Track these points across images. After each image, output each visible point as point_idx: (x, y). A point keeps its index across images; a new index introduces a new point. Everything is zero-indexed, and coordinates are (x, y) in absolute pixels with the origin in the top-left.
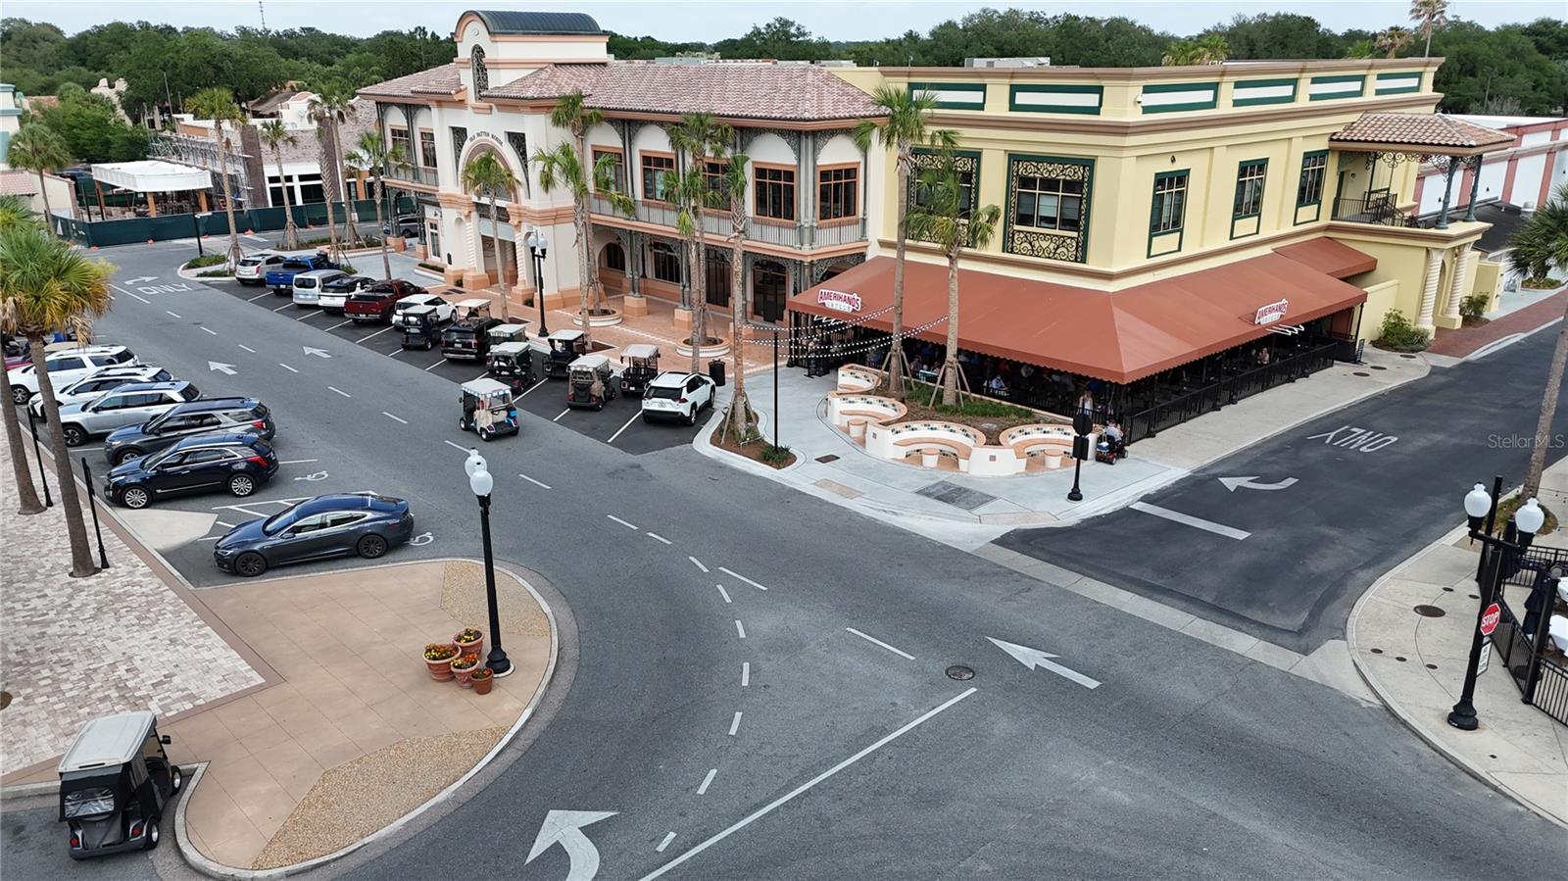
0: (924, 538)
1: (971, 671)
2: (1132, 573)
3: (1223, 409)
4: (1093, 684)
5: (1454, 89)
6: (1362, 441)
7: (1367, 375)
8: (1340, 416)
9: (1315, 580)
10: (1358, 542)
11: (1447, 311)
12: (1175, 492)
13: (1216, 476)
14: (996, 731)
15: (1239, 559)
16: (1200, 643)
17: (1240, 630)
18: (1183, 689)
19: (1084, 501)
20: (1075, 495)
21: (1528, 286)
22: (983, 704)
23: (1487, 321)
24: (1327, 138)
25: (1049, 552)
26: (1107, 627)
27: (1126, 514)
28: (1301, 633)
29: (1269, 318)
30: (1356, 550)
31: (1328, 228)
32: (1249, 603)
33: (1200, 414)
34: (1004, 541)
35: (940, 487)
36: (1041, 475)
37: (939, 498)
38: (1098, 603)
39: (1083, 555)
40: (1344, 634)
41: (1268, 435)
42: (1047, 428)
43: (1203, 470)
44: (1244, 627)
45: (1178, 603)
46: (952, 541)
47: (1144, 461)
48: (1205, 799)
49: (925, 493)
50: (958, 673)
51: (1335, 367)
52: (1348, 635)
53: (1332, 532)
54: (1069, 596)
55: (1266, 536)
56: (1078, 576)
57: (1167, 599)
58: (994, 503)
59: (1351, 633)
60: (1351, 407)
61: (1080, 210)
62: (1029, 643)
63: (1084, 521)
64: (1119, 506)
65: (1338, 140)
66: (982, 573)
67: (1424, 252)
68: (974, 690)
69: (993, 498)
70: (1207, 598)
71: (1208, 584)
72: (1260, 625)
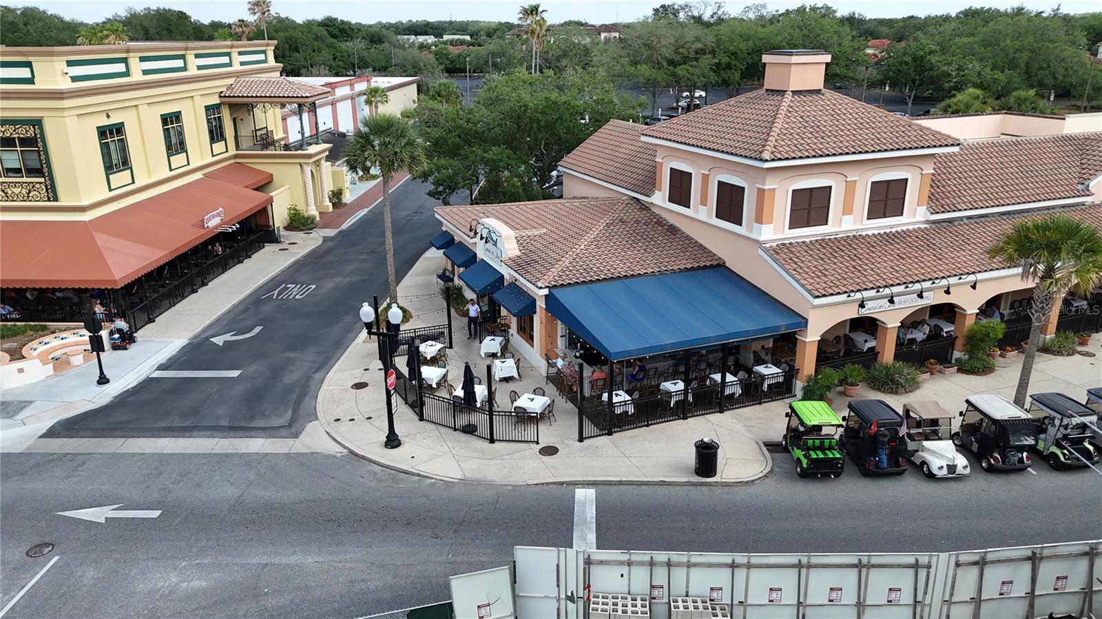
1: (47, 545)
2: (161, 424)
3: (199, 290)
4: (155, 514)
5: (289, 61)
6: (296, 292)
7: (287, 249)
8: (278, 279)
9: (289, 389)
10: (310, 356)
11: (322, 202)
12: (180, 358)
13: (207, 339)
14: (85, 582)
15: (238, 390)
16: (227, 455)
17: (251, 437)
18: (224, 491)
19: (111, 382)
20: (103, 380)
21: (362, 180)
22: (68, 565)
23: (346, 204)
24: (217, 96)
25: (93, 430)
26: (155, 469)
27: (149, 382)
28: (290, 425)
29: (214, 222)
30: (309, 362)
31: (236, 156)
32: (252, 417)
33: (184, 298)
34: (51, 433)
36: (69, 372)
38: (143, 454)
39: (122, 423)
40: (316, 416)
41: (235, 301)
42: (64, 335)
43: (197, 336)
44: (253, 434)
45: (204, 433)
47: (152, 341)
48: (256, 558)
50: (37, 551)
51: (266, 248)
52: (319, 417)
53: (292, 355)
54: (117, 457)
55: (252, 369)
56: (122, 440)
57: (196, 433)
58: (33, 405)
59: (320, 415)
60: (283, 272)
61: (41, 161)
62: (96, 503)
63: (115, 398)
64: (141, 379)
65: (225, 96)
66: (37, 465)
67: (299, 165)
68: (56, 558)
69: (31, 402)
70: (224, 423)
71: (222, 413)
72: (264, 429)
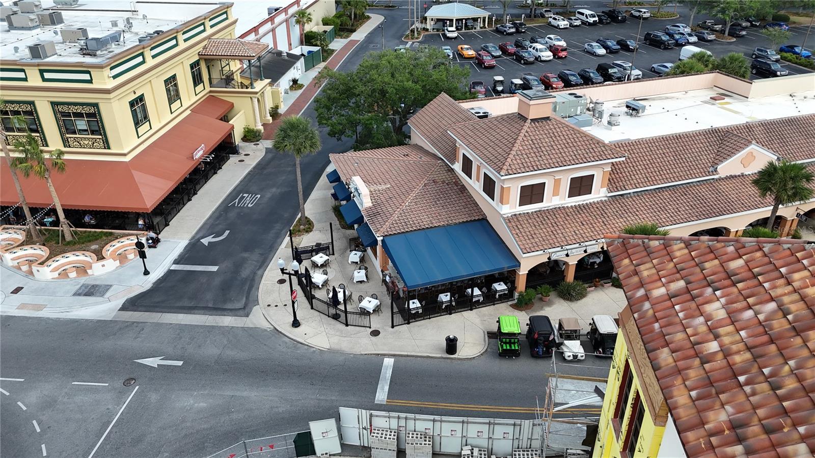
1: (133, 379)
2: (180, 304)
3: (192, 199)
4: (180, 363)
6: (249, 201)
7: (243, 161)
8: (238, 189)
9: (244, 282)
10: (253, 257)
11: (265, 117)
12: (185, 254)
13: (199, 240)
14: (152, 401)
15: (217, 281)
16: (213, 327)
17: (225, 315)
18: (211, 351)
19: (150, 274)
20: (146, 273)
21: (292, 89)
22: (143, 392)
23: (281, 115)
24: (197, 55)
25: (145, 306)
26: (179, 334)
27: (170, 273)
28: (244, 308)
29: (199, 154)
30: (255, 261)
31: (211, 92)
32: (225, 301)
33: (184, 205)
34: (124, 308)
35: (83, 288)
36: (128, 264)
38: (171, 324)
39: (159, 302)
41: (213, 209)
42: (123, 239)
43: (193, 237)
44: (225, 313)
45: (200, 311)
46: (101, 317)
47: (169, 241)
48: (229, 393)
49: (77, 294)
50: (128, 382)
51: (231, 159)
53: (246, 255)
54: (159, 325)
55: (224, 265)
56: (160, 314)
57: (196, 311)
58: (112, 288)
59: (260, 302)
60: (241, 182)
61: (99, 127)
62: (152, 355)
63: (154, 284)
64: (166, 270)
65: (202, 55)
66: (120, 329)
67: (250, 99)
68: (137, 387)
69: (111, 286)
70: (210, 305)
71: (209, 298)
72: (231, 310)
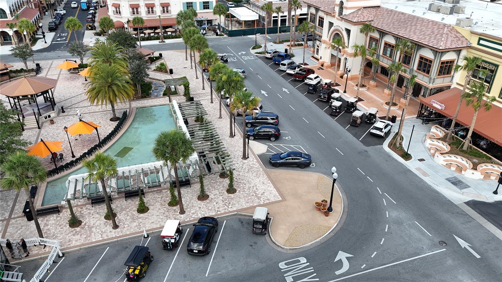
0: (444, 196)
1: (446, 244)
4: (478, 257)
14: (447, 263)
19: (498, 195)
20: (496, 192)
22: (446, 254)
25: (481, 210)
26: (489, 240)
34: (468, 203)
35: (454, 179)
36: (488, 181)
37: (452, 183)
38: (490, 231)
39: (490, 214)
42: (494, 166)
46: (452, 199)
49: (448, 180)
50: (442, 243)
58: (469, 189)
62: (465, 239)
66: (458, 213)
68: (445, 249)
69: (469, 187)
